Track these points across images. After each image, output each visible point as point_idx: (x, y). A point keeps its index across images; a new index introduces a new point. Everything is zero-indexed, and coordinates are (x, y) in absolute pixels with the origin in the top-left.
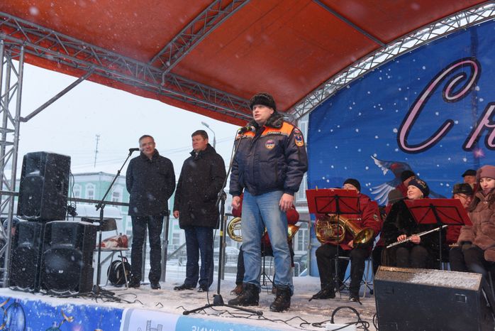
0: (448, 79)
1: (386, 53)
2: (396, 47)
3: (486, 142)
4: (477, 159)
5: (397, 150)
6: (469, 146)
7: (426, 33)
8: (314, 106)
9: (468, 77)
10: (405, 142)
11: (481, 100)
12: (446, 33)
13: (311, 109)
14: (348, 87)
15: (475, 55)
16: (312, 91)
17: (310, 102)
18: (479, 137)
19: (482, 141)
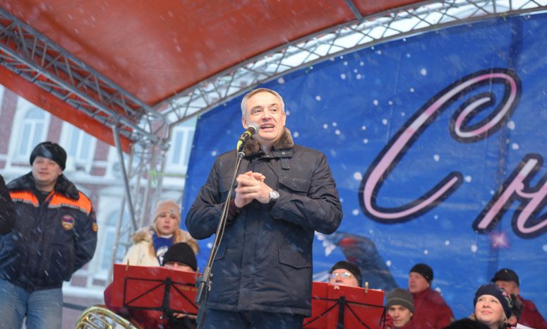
0: (462, 99)
1: (360, 31)
2: (377, 25)
3: (514, 224)
4: (495, 250)
5: (356, 212)
6: (484, 224)
7: (434, 10)
8: (209, 106)
9: (498, 102)
10: (373, 201)
11: (515, 146)
12: (470, 18)
13: (202, 109)
14: (281, 81)
15: (515, 65)
16: (210, 77)
17: (202, 96)
18: (503, 211)
19: (507, 220)
